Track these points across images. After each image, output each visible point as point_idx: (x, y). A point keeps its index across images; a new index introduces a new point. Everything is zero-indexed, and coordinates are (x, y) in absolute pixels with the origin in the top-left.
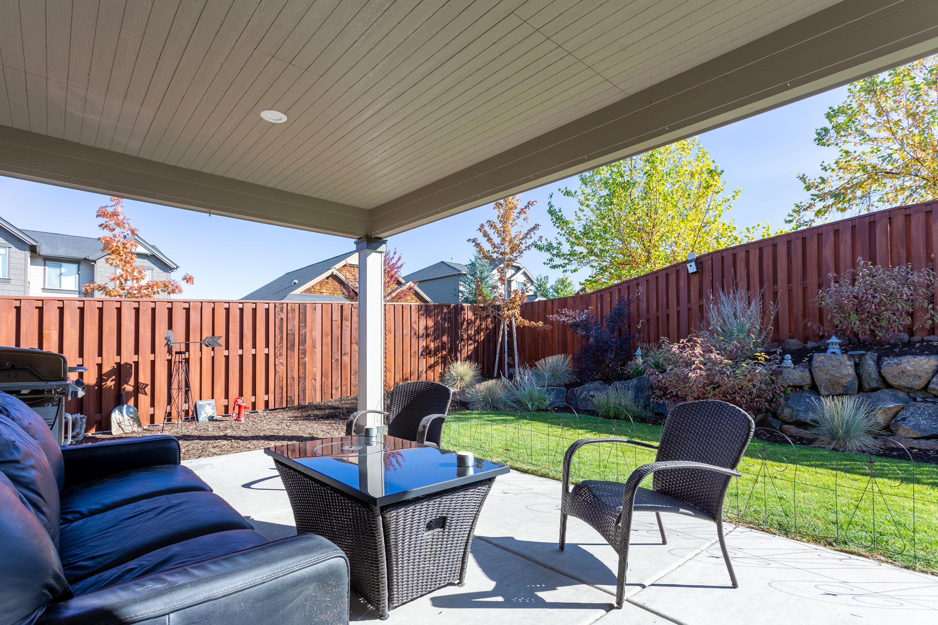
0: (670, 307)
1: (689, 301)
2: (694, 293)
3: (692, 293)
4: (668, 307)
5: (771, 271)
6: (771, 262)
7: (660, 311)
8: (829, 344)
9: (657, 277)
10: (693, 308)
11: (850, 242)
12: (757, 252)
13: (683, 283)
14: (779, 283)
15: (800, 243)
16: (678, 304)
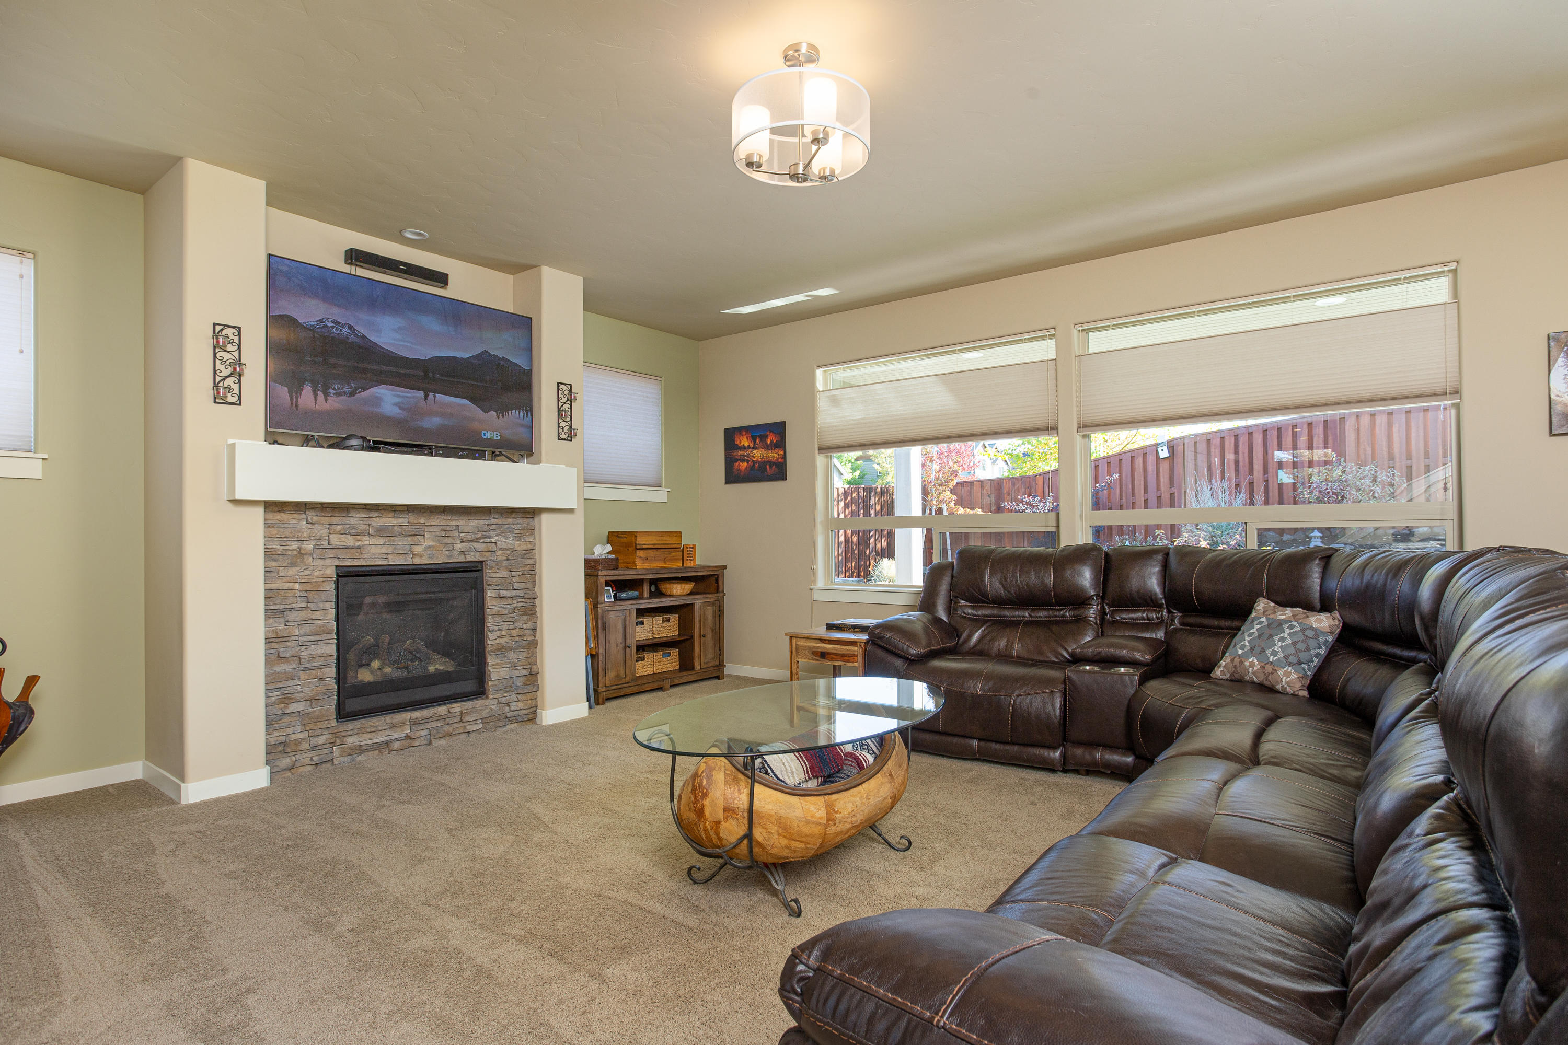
0: (1136, 495)
1: (1158, 489)
2: (1165, 479)
3: (1162, 480)
4: (1133, 494)
5: (1247, 460)
6: (1246, 451)
7: (1124, 498)
8: (1311, 538)
9: (1121, 460)
10: (1163, 496)
11: (1322, 436)
12: (1233, 439)
13: (1151, 468)
14: (1255, 473)
15: (1275, 433)
16: (1146, 491)
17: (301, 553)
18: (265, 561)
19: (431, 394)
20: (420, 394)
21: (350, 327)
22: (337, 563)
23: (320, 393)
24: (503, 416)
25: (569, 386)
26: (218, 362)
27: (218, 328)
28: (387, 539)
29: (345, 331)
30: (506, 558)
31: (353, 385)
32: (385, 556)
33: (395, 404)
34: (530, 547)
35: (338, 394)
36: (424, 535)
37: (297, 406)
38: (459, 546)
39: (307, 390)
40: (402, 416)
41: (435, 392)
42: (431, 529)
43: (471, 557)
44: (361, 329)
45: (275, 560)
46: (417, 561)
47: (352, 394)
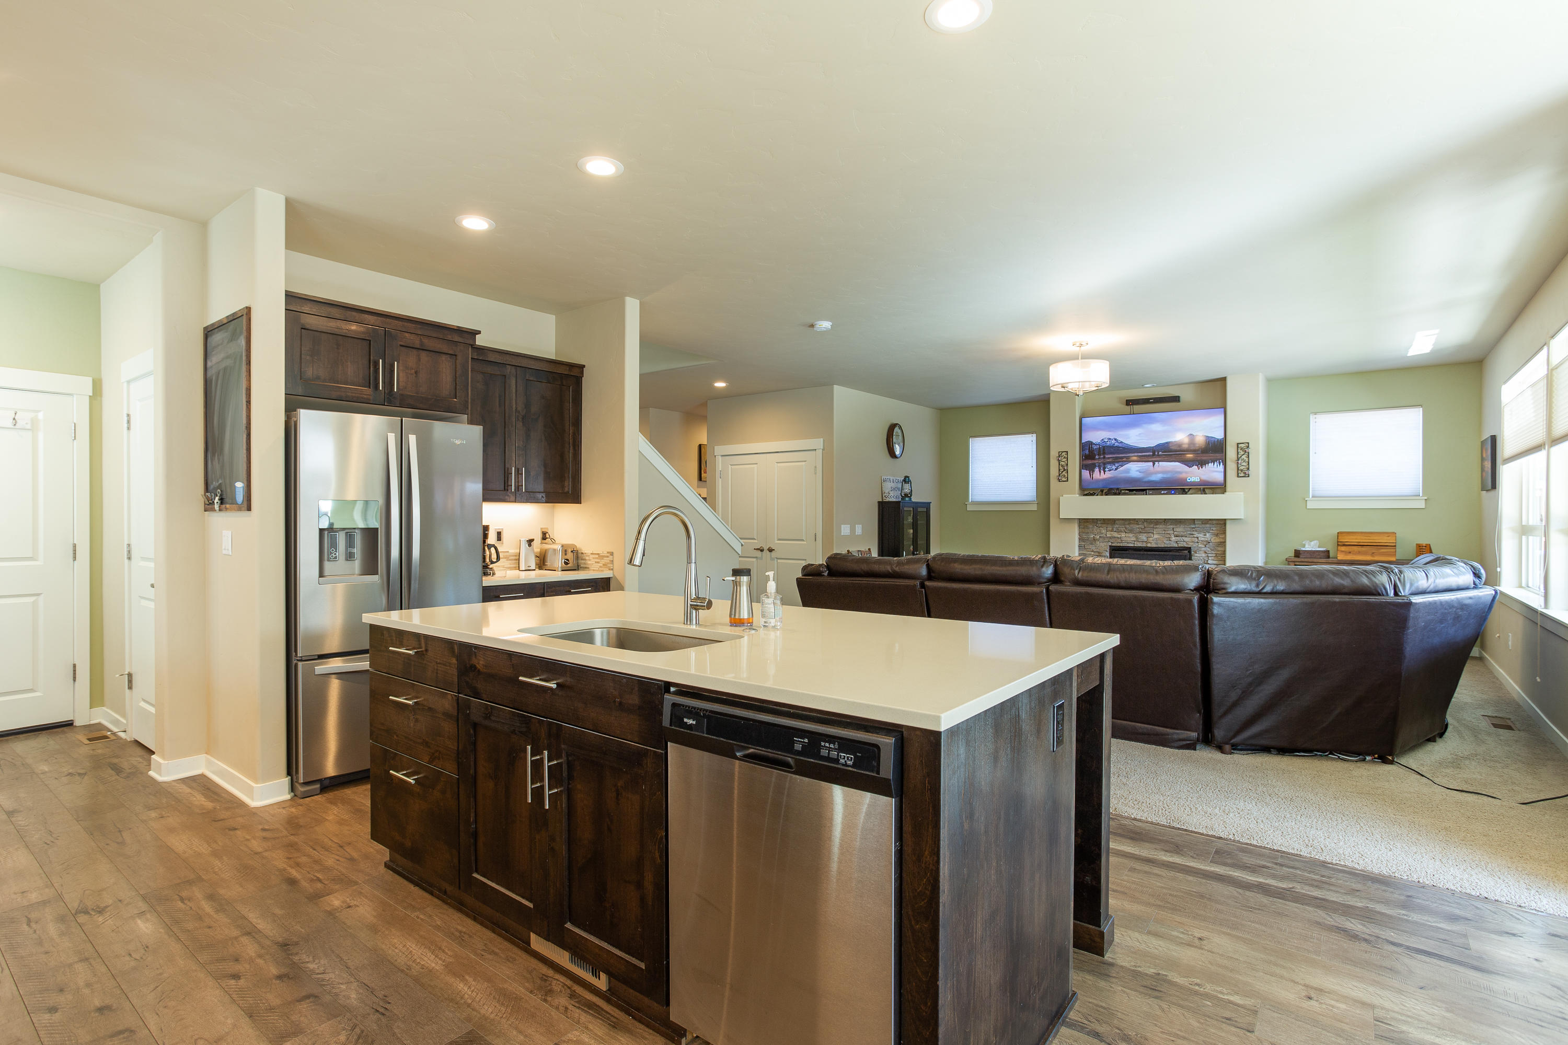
17: (1094, 540)
18: (1079, 542)
19: (1156, 463)
20: (1151, 464)
21: (1115, 439)
22: (1110, 544)
23: (1102, 471)
24: (1202, 467)
25: (1247, 444)
26: (1060, 466)
27: (1060, 453)
28: (1134, 534)
29: (1113, 441)
30: (1204, 546)
31: (1117, 465)
32: (1133, 542)
33: (1137, 471)
34: (1222, 540)
35: (1110, 470)
36: (1153, 533)
37: (1092, 478)
38: (1173, 539)
39: (1097, 470)
40: (1141, 476)
41: (1159, 461)
42: (1157, 530)
43: (1182, 545)
44: (1121, 440)
45: (1085, 542)
46: (1149, 545)
47: (1116, 469)
